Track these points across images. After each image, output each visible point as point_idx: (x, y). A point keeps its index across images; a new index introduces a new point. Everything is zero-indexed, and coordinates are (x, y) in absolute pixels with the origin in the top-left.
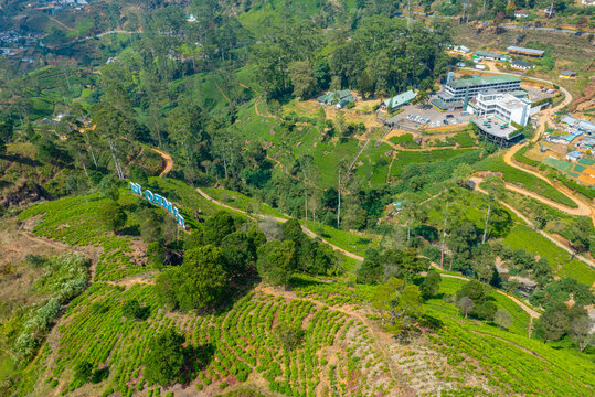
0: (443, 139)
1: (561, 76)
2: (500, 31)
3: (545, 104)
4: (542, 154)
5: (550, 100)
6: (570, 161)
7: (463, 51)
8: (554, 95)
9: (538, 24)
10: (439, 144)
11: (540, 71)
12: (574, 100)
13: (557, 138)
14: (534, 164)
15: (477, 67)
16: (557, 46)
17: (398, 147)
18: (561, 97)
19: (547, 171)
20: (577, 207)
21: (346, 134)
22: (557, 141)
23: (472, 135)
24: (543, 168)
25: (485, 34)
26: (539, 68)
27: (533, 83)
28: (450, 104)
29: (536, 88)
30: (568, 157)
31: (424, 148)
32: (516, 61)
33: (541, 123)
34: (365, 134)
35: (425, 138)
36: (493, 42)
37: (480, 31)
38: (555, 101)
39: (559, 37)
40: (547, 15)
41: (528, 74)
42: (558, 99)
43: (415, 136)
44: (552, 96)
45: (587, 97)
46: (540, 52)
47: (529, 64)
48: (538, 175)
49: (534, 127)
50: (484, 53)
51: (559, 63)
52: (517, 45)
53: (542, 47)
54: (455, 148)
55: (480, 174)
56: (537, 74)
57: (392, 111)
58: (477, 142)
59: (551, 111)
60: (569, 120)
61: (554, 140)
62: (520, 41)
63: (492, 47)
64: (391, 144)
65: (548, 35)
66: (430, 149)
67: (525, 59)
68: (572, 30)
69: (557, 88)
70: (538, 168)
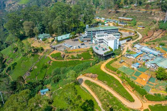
0: (75, 55)
1: (138, 28)
2: (117, 12)
3: (129, 39)
4: (120, 64)
5: (131, 38)
6: (133, 69)
7: (102, 19)
8: (134, 35)
9: (132, 9)
10: (73, 57)
11: (130, 26)
12: (143, 37)
13: (130, 55)
14: (114, 70)
15: (105, 25)
16: (138, 16)
17: (53, 59)
18: (137, 36)
19: (120, 75)
20: (133, 101)
21: (35, 52)
22: (130, 57)
23: (91, 53)
24: (119, 73)
25: (112, 13)
26: (130, 25)
27: (126, 31)
28: (85, 39)
29: (128, 33)
30: (132, 67)
31: (65, 60)
32: (121, 22)
33: (125, 48)
34: (43, 52)
35: (66, 55)
36: (114, 16)
37: (110, 12)
38: (133, 38)
39: (139, 13)
40: (135, 6)
41: (125, 27)
42: (136, 37)
43: (62, 53)
44: (133, 36)
45: (149, 36)
46: (131, 19)
47: (126, 23)
48: (116, 77)
49: (122, 50)
50: (110, 20)
51: (138, 23)
52: (123, 17)
53: (132, 17)
54: (81, 60)
55: (87, 74)
56: (128, 27)
57: (59, 42)
58: (92, 57)
59: (132, 42)
60: (137, 46)
61: (128, 57)
62: (124, 15)
63: (113, 18)
64: (51, 57)
65: (135, 13)
66: (68, 60)
67: (125, 22)
68: (144, 10)
69: (136, 32)
70: (116, 72)
